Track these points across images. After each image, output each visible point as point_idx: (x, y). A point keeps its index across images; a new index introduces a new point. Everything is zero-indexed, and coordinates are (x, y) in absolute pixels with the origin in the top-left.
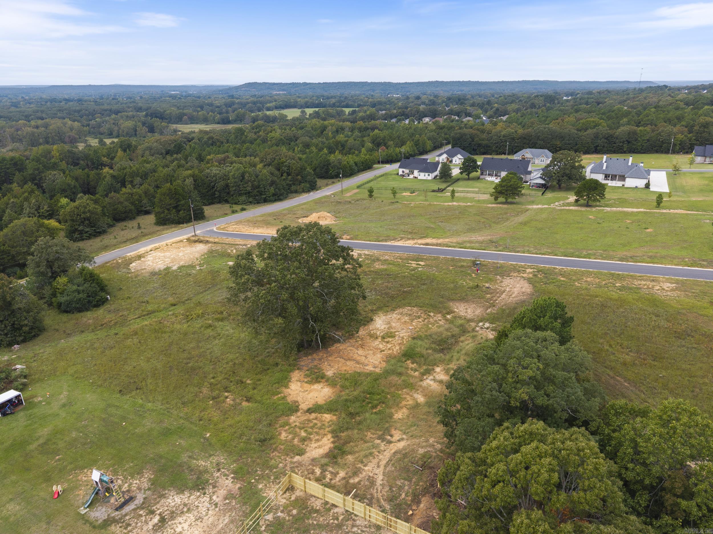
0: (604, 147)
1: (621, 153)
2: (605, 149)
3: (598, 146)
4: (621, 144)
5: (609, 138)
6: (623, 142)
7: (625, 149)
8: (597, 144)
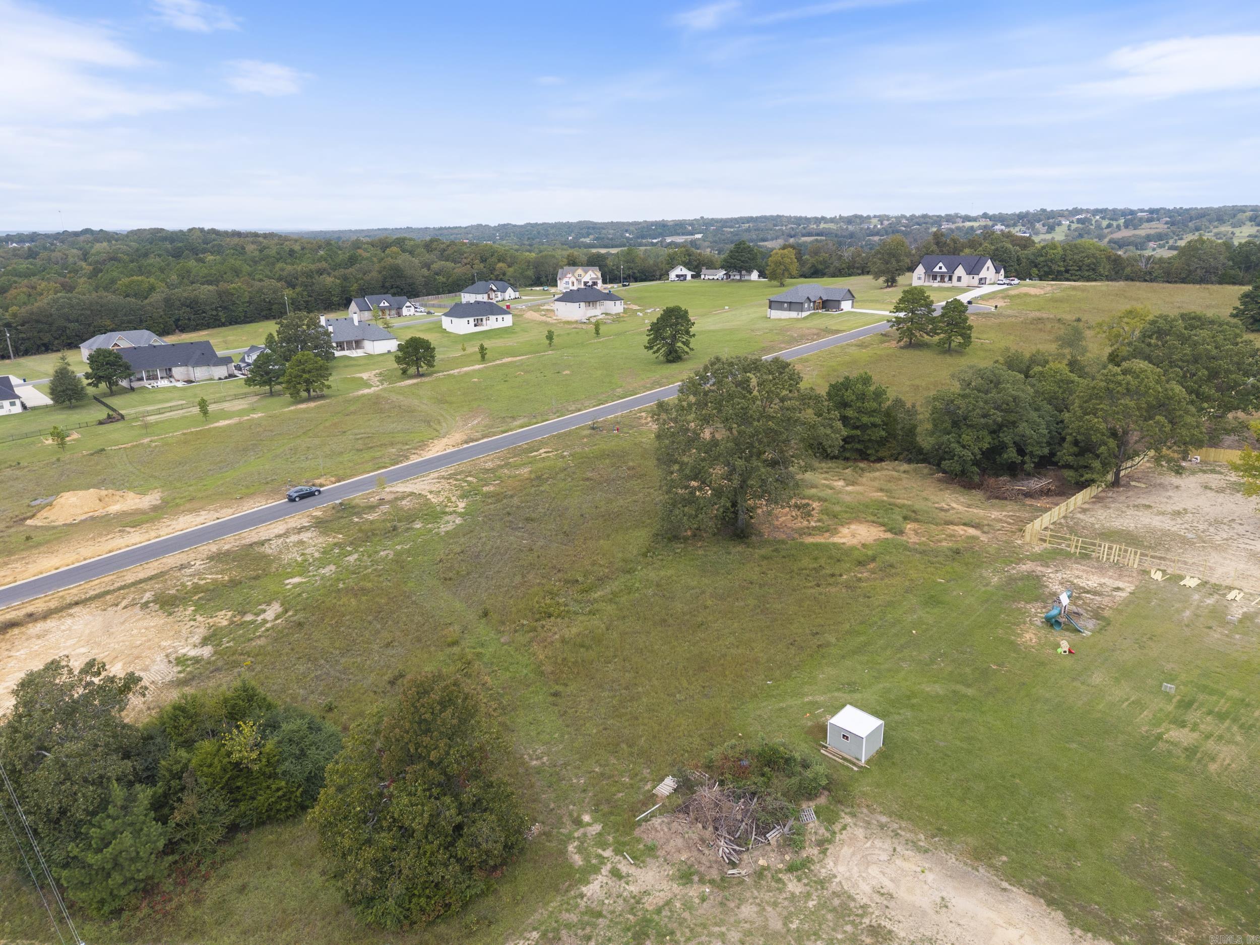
0: (189, 319)
1: (219, 326)
2: (193, 323)
3: (178, 320)
4: (214, 313)
5: (193, 305)
6: (216, 309)
7: (223, 320)
8: (177, 317)
